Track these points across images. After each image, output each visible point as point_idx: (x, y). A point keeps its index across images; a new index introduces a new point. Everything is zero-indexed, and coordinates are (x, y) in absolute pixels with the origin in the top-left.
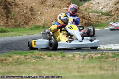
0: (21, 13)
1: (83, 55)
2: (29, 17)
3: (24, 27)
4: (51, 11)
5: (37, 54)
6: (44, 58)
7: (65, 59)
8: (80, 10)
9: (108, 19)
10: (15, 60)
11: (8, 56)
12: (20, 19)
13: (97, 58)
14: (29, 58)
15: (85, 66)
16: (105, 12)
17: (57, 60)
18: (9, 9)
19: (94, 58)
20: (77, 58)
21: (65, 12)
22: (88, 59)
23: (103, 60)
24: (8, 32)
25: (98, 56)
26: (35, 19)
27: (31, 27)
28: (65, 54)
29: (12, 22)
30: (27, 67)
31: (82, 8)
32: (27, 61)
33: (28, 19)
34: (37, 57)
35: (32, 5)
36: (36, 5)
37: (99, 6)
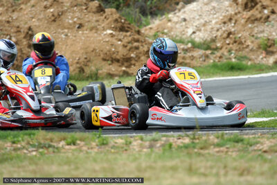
1: (150, 141)
2: (24, 52)
4: (74, 38)
5: (41, 138)
6: (57, 148)
7: (107, 148)
8: (143, 36)
9: (207, 56)
13: (181, 147)
14: (24, 148)
15: (153, 165)
16: (201, 40)
17: (90, 151)
19: (176, 147)
20: (135, 147)
21: (107, 40)
22: (161, 148)
23: (196, 153)
25: (184, 143)
28: (108, 138)
30: (19, 167)
31: (146, 33)
32: (17, 155)
33: (20, 56)
34: (41, 144)
35: (30, 24)
36: (41, 24)
37: (187, 27)
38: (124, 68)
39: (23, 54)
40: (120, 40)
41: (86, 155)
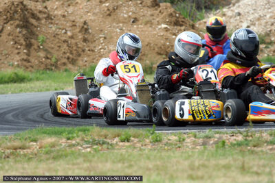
0: (59, 37)
1: (203, 138)
2: (79, 46)
3: (66, 70)
5: (95, 134)
6: (111, 145)
7: (161, 145)
8: (197, 30)
9: (261, 51)
10: (45, 148)
11: (30, 138)
12: (58, 50)
13: (235, 145)
14: (78, 144)
15: (206, 163)
17: (143, 148)
18: (33, 27)
19: (229, 144)
20: (189, 144)
21: (162, 34)
22: (214, 146)
23: (249, 150)
24: (30, 80)
25: (237, 141)
26: (93, 51)
27: (84, 70)
28: (161, 134)
29: (39, 57)
30: (74, 164)
31: (201, 27)
32: (72, 151)
33: (76, 50)
34: (95, 140)
35: (85, 18)
36: (96, 18)
37: (242, 22)
39: (79, 48)
40: (174, 34)
41: (140, 152)
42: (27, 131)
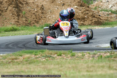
0: (31, 12)
1: (93, 54)
2: (40, 15)
3: (34, 26)
5: (47, 53)
6: (54, 57)
7: (75, 58)
8: (90, 8)
10: (25, 59)
11: (19, 55)
12: (31, 17)
13: (106, 57)
14: (39, 57)
15: (94, 65)
16: (115, 10)
17: (67, 59)
18: (20, 7)
19: (104, 57)
20: (87, 57)
22: (97, 58)
23: (112, 60)
24: (19, 30)
25: (107, 55)
26: (46, 17)
28: (75, 53)
29: (23, 20)
30: (38, 66)
32: (37, 60)
33: (38, 17)
34: (47, 56)
35: (42, 3)
36: (47, 3)
37: (109, 5)
38: (82, 22)
40: (80, 10)
41: (66, 61)
42: (17, 52)
